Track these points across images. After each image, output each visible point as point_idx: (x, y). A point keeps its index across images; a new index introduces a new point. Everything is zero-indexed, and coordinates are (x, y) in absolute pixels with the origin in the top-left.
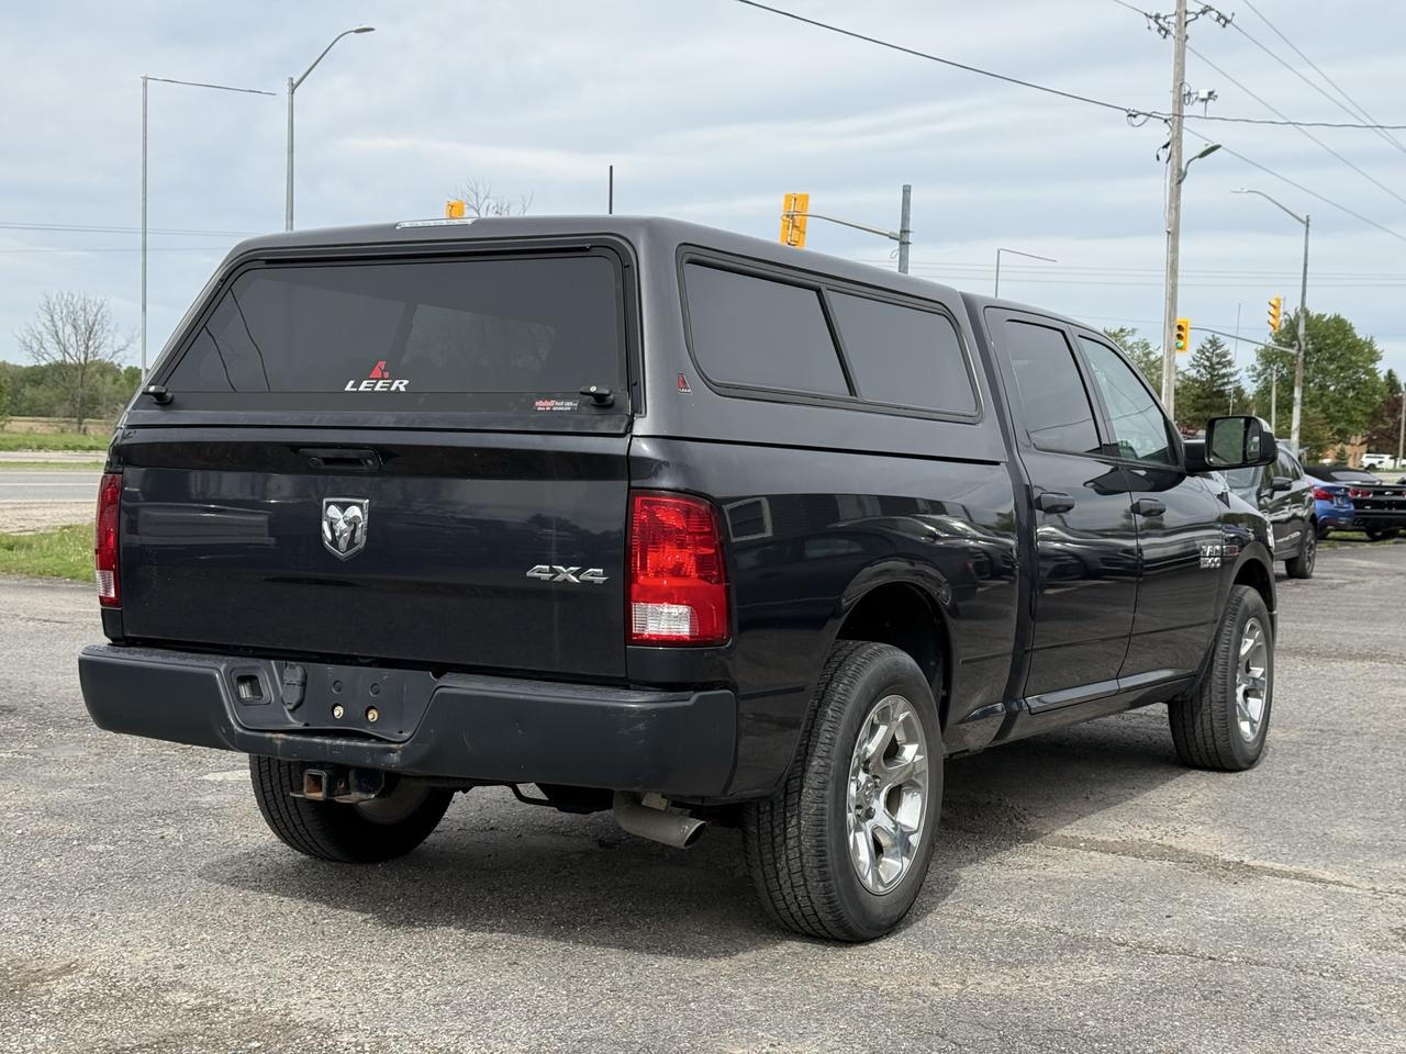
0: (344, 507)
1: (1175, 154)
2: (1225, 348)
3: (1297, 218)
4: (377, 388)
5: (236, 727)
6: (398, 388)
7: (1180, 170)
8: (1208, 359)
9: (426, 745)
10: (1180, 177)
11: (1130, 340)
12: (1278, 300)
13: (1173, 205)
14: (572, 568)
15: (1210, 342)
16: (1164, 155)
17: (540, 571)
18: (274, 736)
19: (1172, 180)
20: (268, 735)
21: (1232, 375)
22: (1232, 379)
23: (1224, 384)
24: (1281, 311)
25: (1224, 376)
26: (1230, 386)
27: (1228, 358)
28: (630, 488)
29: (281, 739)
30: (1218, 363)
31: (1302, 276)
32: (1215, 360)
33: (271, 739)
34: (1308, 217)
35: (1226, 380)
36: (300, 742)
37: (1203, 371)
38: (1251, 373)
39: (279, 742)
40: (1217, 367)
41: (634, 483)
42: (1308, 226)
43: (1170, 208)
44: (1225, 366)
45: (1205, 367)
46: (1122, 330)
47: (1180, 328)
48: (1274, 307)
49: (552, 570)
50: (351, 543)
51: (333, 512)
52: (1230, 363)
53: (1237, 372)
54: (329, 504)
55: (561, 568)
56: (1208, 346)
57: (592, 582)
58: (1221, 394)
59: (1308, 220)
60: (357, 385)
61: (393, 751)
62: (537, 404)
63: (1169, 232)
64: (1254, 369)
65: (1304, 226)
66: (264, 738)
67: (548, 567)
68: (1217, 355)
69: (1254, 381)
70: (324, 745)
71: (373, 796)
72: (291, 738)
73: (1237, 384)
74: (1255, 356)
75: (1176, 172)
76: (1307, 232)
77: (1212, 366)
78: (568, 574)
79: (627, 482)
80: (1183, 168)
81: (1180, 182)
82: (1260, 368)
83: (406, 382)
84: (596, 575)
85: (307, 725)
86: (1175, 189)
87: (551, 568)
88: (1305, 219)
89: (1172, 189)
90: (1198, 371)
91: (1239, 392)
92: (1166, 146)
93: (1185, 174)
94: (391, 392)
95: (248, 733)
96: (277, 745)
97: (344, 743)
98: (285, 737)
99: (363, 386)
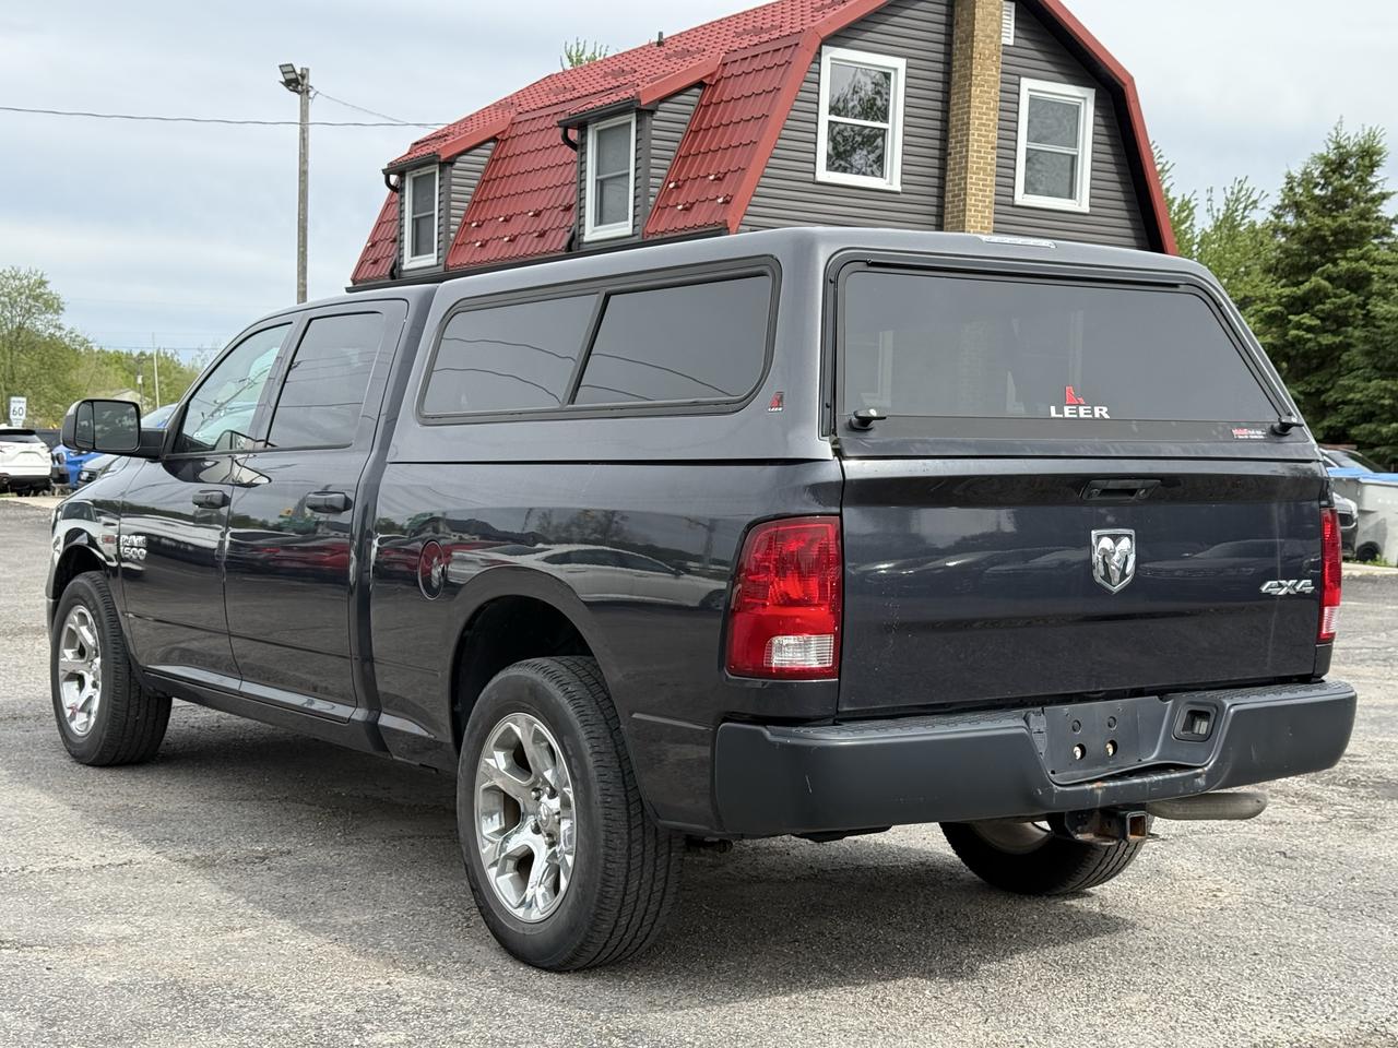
0: (1116, 538)
4: (1081, 414)
5: (1054, 786)
6: (1100, 414)
14: (1291, 582)
17: (1271, 586)
18: (1094, 786)
20: (1088, 787)
28: (1320, 507)
29: (1101, 788)
33: (1092, 790)
36: (1122, 786)
41: (1322, 503)
49: (1279, 585)
50: (1123, 574)
51: (1106, 543)
55: (1285, 582)
57: (1304, 592)
60: (1060, 410)
61: (1198, 775)
62: (1235, 433)
66: (1084, 791)
67: (1276, 582)
78: (1289, 587)
79: (1317, 502)
84: (1307, 585)
94: (1097, 419)
95: (1068, 789)
96: (1097, 795)
97: (1160, 778)
98: (1105, 785)
99: (1067, 412)
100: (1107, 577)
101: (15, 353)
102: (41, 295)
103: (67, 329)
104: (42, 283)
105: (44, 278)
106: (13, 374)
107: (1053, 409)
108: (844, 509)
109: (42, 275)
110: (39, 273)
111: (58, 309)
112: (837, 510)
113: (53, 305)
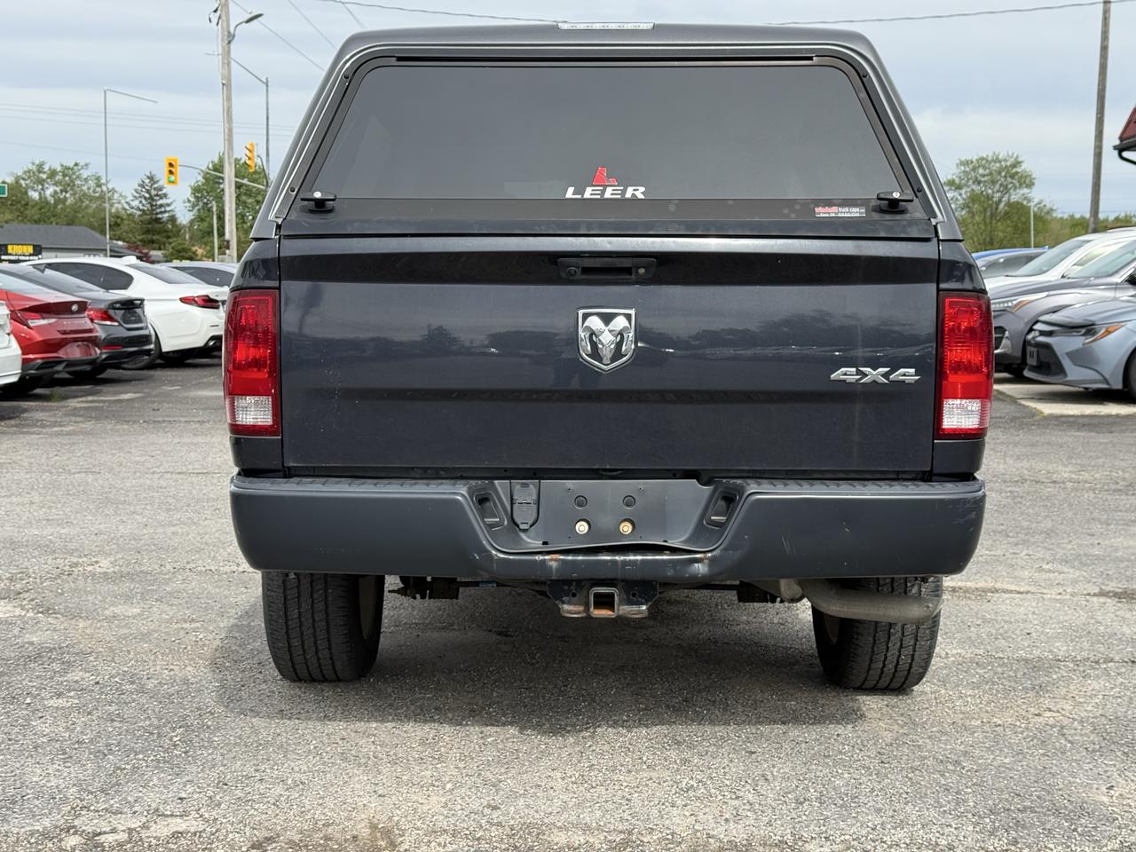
1: (224, 18)
2: (160, 183)
3: (260, 80)
4: (608, 195)
5: (494, 552)
6: (633, 195)
7: (229, 32)
8: (148, 192)
9: (739, 552)
10: (230, 38)
11: (85, 174)
12: (252, 145)
13: (226, 61)
14: (880, 370)
15: (148, 178)
16: (215, 18)
17: (846, 374)
18: (547, 557)
19: (223, 40)
20: (541, 558)
21: (168, 205)
22: (168, 209)
23: (161, 213)
24: (255, 154)
25: (161, 206)
26: (166, 215)
27: (164, 191)
28: (938, 290)
29: (556, 560)
30: (157, 195)
31: (265, 126)
32: (153, 192)
33: (546, 561)
34: (267, 79)
35: (163, 209)
36: (583, 561)
37: (144, 202)
38: (188, 204)
39: (554, 564)
40: (156, 198)
41: (943, 286)
42: (267, 86)
43: (223, 63)
44: (161, 198)
45: (145, 198)
46: (76, 164)
47: (171, 165)
48: (249, 150)
49: (859, 372)
50: (617, 354)
51: (595, 323)
52: (165, 196)
53: (172, 203)
54: (586, 316)
55: (869, 369)
56: (147, 181)
57: (903, 381)
58: (158, 221)
59: (267, 81)
60: (580, 191)
61: (697, 560)
62: (817, 210)
63: (223, 84)
64: (189, 201)
65: (265, 86)
66: (536, 561)
67: (854, 369)
68: (155, 189)
69: (189, 211)
70: (616, 561)
71: (644, 607)
72: (570, 558)
73: (171, 214)
74: (190, 191)
75: (226, 33)
76: (267, 91)
77: (151, 198)
78: (875, 374)
79: (934, 286)
80: (232, 31)
81: (229, 42)
82: (192, 199)
83: (642, 189)
84: (908, 374)
85: (545, 543)
86: (226, 48)
87: (857, 370)
88: (265, 81)
89: (223, 48)
90: (141, 202)
91: (173, 219)
92: (215, 11)
93: (234, 36)
94: (628, 199)
95: (511, 557)
96: (551, 567)
97: (639, 558)
98: (562, 557)
99: (588, 193)
100: (595, 353)
101: (994, 221)
102: (1017, 173)
103: (1036, 201)
104: (1017, 164)
105: (1020, 160)
106: (992, 239)
107: (571, 190)
108: (282, 282)
109: (1017, 157)
110: (1015, 156)
111: (1030, 185)
112: (275, 284)
113: (1027, 181)
